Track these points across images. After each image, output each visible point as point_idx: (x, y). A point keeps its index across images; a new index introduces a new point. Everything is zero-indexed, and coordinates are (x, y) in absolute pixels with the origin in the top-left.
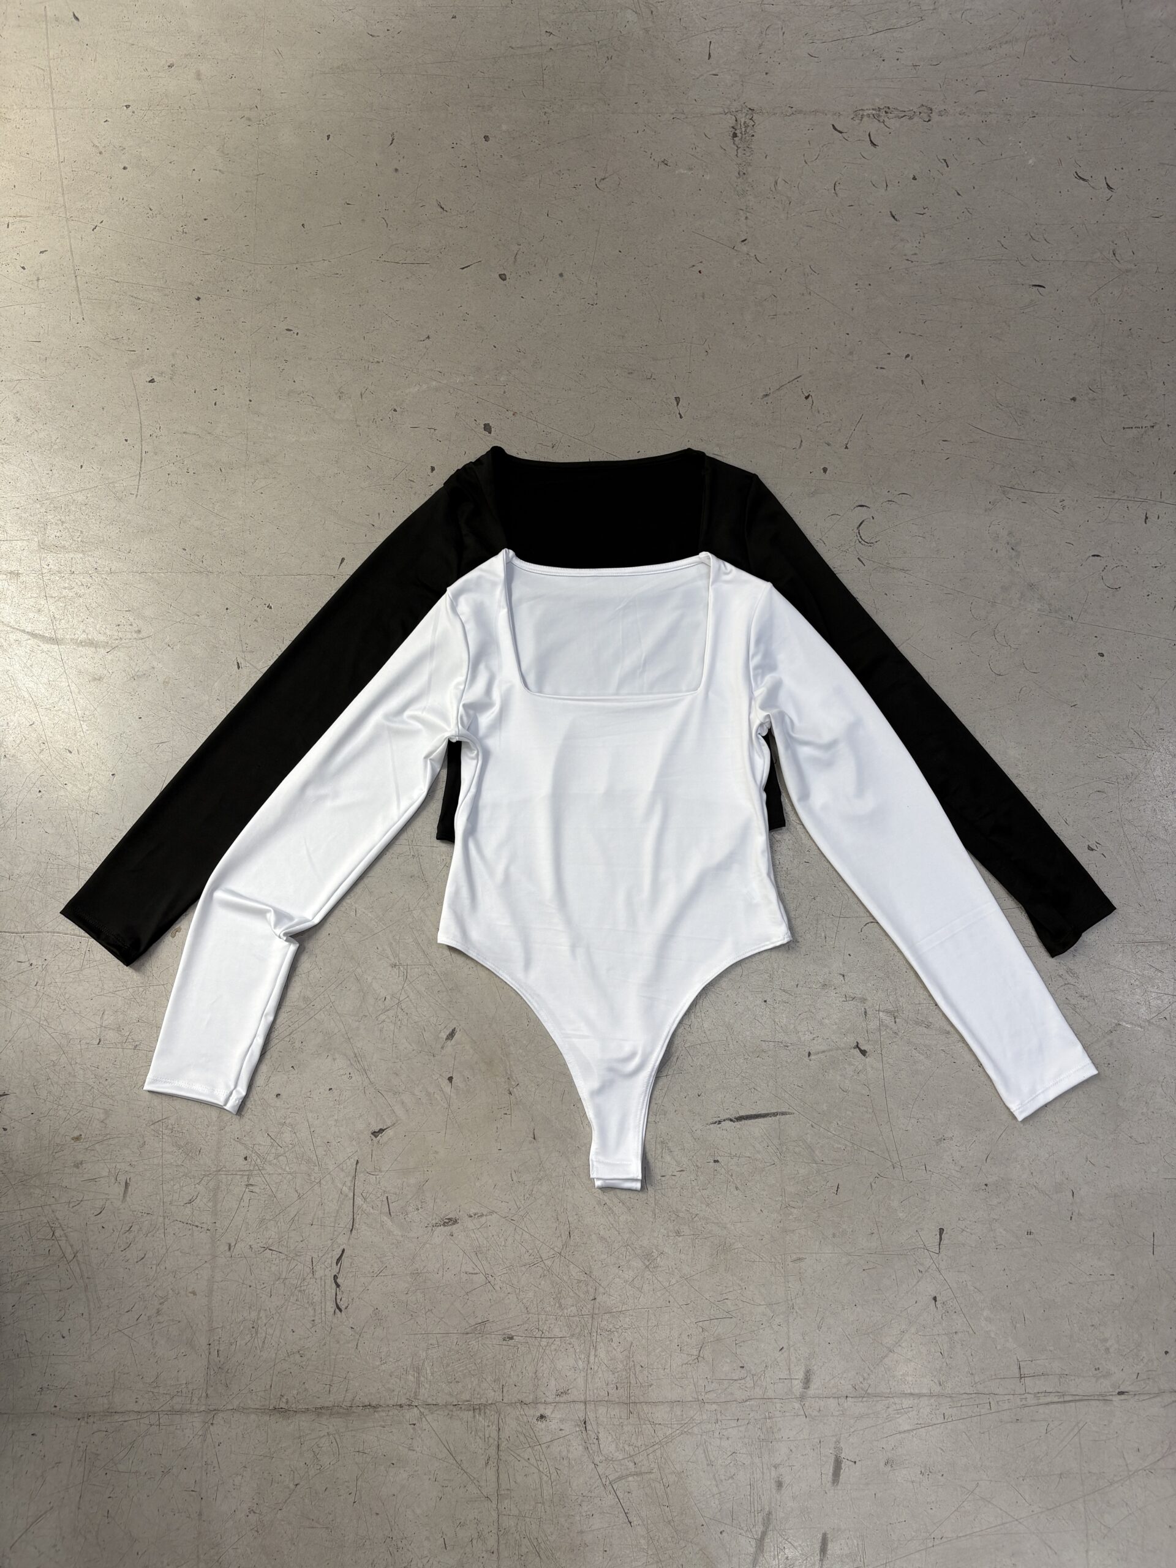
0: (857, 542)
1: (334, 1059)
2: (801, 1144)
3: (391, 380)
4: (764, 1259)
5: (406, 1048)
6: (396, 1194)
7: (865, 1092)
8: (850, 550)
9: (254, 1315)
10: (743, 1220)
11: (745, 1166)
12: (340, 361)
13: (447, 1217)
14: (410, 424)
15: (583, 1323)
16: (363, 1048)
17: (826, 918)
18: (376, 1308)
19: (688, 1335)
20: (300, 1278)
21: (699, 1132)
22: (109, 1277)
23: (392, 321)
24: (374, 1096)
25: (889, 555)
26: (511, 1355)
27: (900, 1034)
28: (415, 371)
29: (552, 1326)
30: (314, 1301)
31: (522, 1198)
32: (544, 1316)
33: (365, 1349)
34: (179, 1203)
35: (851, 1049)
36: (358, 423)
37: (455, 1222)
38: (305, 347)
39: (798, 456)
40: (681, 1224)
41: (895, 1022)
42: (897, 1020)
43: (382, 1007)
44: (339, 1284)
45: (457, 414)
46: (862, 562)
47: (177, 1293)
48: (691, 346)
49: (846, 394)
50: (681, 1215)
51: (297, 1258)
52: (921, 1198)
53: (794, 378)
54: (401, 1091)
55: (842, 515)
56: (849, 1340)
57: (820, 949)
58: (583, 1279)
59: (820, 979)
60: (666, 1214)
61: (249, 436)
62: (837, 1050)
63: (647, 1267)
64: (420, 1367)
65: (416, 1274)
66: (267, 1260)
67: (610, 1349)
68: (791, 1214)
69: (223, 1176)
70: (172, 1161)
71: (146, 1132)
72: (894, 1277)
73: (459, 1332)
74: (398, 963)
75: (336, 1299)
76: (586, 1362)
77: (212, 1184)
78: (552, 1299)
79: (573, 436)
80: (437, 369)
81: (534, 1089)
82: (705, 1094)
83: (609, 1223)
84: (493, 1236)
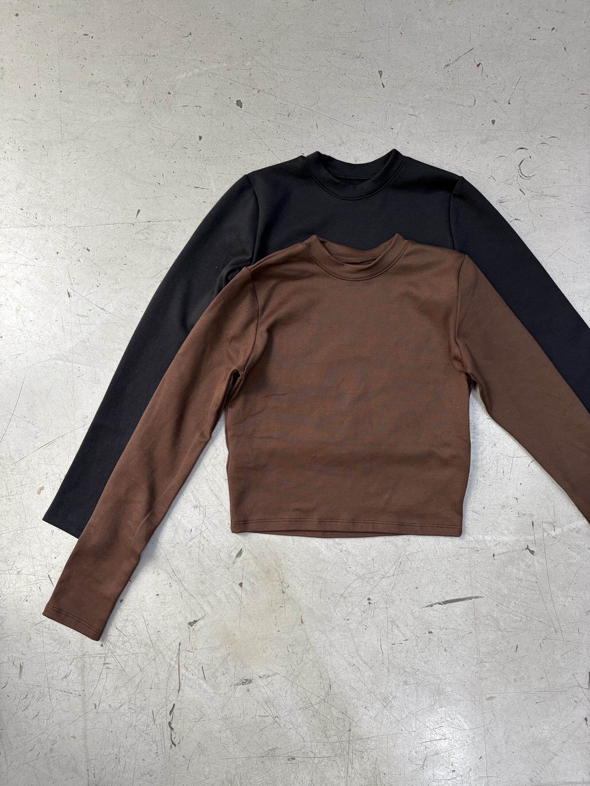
0: (519, 176)
1: (159, 574)
2: (490, 618)
3: (165, 70)
4: (466, 698)
5: (208, 564)
6: (208, 664)
7: (534, 580)
8: (513, 183)
9: (116, 750)
10: (451, 672)
11: (451, 635)
12: (126, 57)
13: (244, 679)
14: (181, 103)
15: (343, 747)
16: (179, 566)
17: (503, 459)
18: (199, 742)
19: (416, 752)
20: (146, 725)
21: (417, 613)
22: (16, 728)
23: (163, 23)
24: (189, 598)
25: (543, 185)
26: (294, 770)
27: (557, 538)
28: (182, 61)
29: (321, 750)
30: (157, 739)
31: (295, 663)
32: (316, 743)
33: (194, 770)
34: (58, 678)
35: (523, 550)
36: (142, 105)
37: (250, 681)
38: (98, 47)
39: (473, 112)
40: (407, 677)
41: (554, 530)
42: (555, 528)
43: (190, 536)
44: (173, 727)
45: (216, 94)
46: (523, 193)
47: (62, 737)
48: (389, 30)
49: (508, 61)
50: (407, 670)
51: (143, 711)
52: (576, 652)
53: (467, 51)
54: (207, 594)
55: (506, 156)
56: (527, 749)
57: (500, 481)
58: (341, 717)
59: (500, 503)
60: (397, 670)
61: (62, 119)
62: (513, 551)
63: (385, 707)
64: (232, 781)
65: (225, 718)
66: (121, 714)
67: (362, 763)
68: (485, 666)
69: (87, 658)
70: (51, 650)
71: (31, 631)
72: (557, 706)
73: (257, 756)
74: (198, 505)
75: (171, 737)
76: (346, 773)
77: (79, 665)
78: (320, 732)
79: (303, 106)
80: (198, 59)
81: (300, 589)
82: (421, 587)
83: (357, 678)
84: (277, 690)
